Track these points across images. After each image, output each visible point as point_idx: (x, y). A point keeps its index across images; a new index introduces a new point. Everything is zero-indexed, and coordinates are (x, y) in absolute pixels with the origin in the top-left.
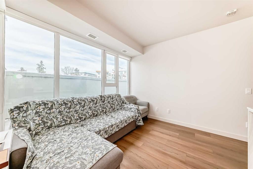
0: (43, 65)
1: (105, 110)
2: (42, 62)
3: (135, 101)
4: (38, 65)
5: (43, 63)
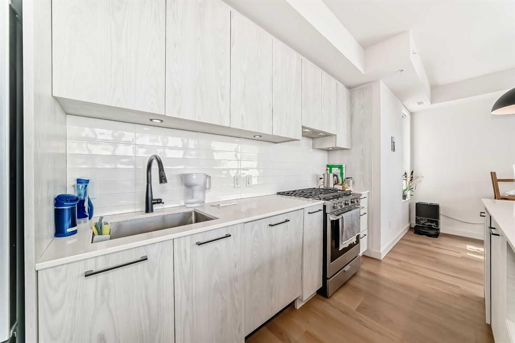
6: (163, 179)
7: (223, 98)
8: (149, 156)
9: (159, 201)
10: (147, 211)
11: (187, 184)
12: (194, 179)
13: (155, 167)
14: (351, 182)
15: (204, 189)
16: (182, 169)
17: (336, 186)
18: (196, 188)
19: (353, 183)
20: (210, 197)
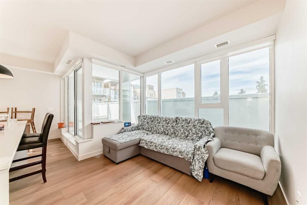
0: (264, 81)
1: (187, 133)
2: (262, 78)
3: (258, 146)
4: (257, 83)
5: (264, 79)
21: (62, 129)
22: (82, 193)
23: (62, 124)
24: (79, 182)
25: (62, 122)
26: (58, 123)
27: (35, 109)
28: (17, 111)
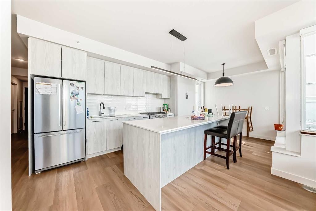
6: (104, 108)
7: (118, 88)
8: (101, 102)
9: (103, 113)
10: (100, 116)
11: (110, 109)
12: (112, 108)
13: (102, 105)
14: (169, 110)
15: (115, 111)
16: (109, 106)
17: (164, 112)
18: (112, 111)
19: (170, 110)
20: (116, 113)
21: (277, 131)
22: (241, 202)
23: (280, 126)
24: (248, 191)
25: (281, 124)
26: (274, 124)
27: (253, 108)
28: (240, 109)
